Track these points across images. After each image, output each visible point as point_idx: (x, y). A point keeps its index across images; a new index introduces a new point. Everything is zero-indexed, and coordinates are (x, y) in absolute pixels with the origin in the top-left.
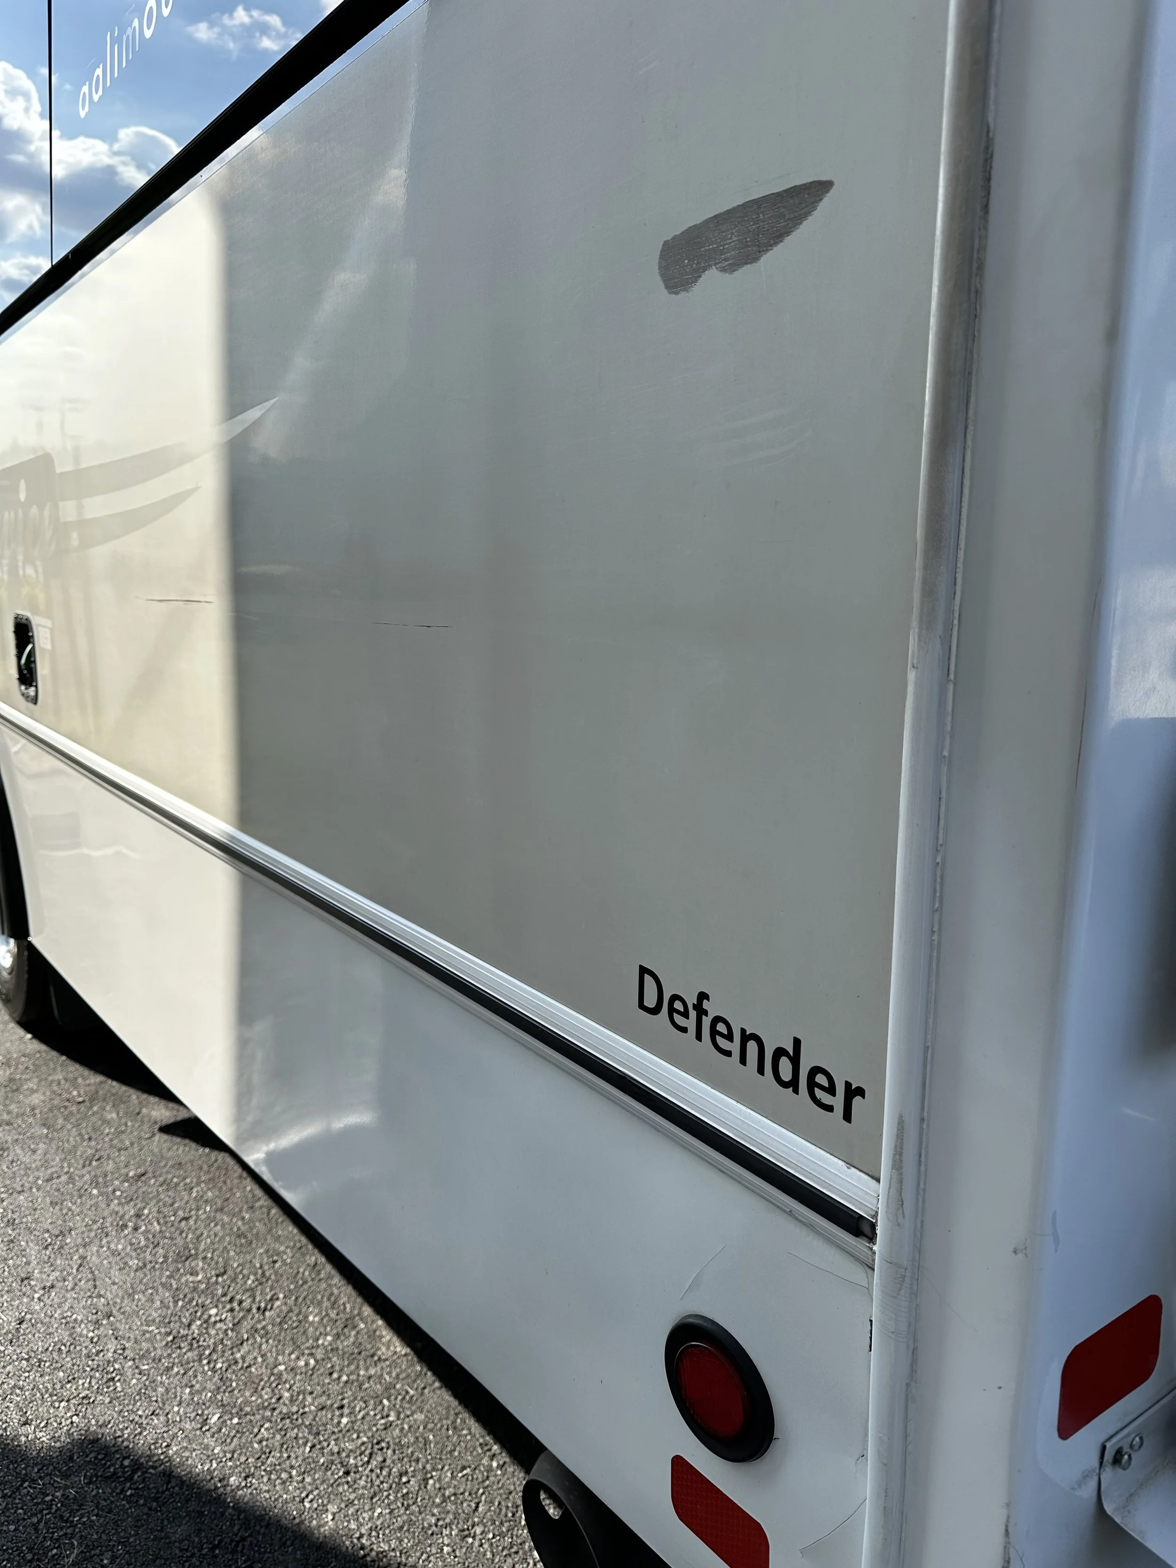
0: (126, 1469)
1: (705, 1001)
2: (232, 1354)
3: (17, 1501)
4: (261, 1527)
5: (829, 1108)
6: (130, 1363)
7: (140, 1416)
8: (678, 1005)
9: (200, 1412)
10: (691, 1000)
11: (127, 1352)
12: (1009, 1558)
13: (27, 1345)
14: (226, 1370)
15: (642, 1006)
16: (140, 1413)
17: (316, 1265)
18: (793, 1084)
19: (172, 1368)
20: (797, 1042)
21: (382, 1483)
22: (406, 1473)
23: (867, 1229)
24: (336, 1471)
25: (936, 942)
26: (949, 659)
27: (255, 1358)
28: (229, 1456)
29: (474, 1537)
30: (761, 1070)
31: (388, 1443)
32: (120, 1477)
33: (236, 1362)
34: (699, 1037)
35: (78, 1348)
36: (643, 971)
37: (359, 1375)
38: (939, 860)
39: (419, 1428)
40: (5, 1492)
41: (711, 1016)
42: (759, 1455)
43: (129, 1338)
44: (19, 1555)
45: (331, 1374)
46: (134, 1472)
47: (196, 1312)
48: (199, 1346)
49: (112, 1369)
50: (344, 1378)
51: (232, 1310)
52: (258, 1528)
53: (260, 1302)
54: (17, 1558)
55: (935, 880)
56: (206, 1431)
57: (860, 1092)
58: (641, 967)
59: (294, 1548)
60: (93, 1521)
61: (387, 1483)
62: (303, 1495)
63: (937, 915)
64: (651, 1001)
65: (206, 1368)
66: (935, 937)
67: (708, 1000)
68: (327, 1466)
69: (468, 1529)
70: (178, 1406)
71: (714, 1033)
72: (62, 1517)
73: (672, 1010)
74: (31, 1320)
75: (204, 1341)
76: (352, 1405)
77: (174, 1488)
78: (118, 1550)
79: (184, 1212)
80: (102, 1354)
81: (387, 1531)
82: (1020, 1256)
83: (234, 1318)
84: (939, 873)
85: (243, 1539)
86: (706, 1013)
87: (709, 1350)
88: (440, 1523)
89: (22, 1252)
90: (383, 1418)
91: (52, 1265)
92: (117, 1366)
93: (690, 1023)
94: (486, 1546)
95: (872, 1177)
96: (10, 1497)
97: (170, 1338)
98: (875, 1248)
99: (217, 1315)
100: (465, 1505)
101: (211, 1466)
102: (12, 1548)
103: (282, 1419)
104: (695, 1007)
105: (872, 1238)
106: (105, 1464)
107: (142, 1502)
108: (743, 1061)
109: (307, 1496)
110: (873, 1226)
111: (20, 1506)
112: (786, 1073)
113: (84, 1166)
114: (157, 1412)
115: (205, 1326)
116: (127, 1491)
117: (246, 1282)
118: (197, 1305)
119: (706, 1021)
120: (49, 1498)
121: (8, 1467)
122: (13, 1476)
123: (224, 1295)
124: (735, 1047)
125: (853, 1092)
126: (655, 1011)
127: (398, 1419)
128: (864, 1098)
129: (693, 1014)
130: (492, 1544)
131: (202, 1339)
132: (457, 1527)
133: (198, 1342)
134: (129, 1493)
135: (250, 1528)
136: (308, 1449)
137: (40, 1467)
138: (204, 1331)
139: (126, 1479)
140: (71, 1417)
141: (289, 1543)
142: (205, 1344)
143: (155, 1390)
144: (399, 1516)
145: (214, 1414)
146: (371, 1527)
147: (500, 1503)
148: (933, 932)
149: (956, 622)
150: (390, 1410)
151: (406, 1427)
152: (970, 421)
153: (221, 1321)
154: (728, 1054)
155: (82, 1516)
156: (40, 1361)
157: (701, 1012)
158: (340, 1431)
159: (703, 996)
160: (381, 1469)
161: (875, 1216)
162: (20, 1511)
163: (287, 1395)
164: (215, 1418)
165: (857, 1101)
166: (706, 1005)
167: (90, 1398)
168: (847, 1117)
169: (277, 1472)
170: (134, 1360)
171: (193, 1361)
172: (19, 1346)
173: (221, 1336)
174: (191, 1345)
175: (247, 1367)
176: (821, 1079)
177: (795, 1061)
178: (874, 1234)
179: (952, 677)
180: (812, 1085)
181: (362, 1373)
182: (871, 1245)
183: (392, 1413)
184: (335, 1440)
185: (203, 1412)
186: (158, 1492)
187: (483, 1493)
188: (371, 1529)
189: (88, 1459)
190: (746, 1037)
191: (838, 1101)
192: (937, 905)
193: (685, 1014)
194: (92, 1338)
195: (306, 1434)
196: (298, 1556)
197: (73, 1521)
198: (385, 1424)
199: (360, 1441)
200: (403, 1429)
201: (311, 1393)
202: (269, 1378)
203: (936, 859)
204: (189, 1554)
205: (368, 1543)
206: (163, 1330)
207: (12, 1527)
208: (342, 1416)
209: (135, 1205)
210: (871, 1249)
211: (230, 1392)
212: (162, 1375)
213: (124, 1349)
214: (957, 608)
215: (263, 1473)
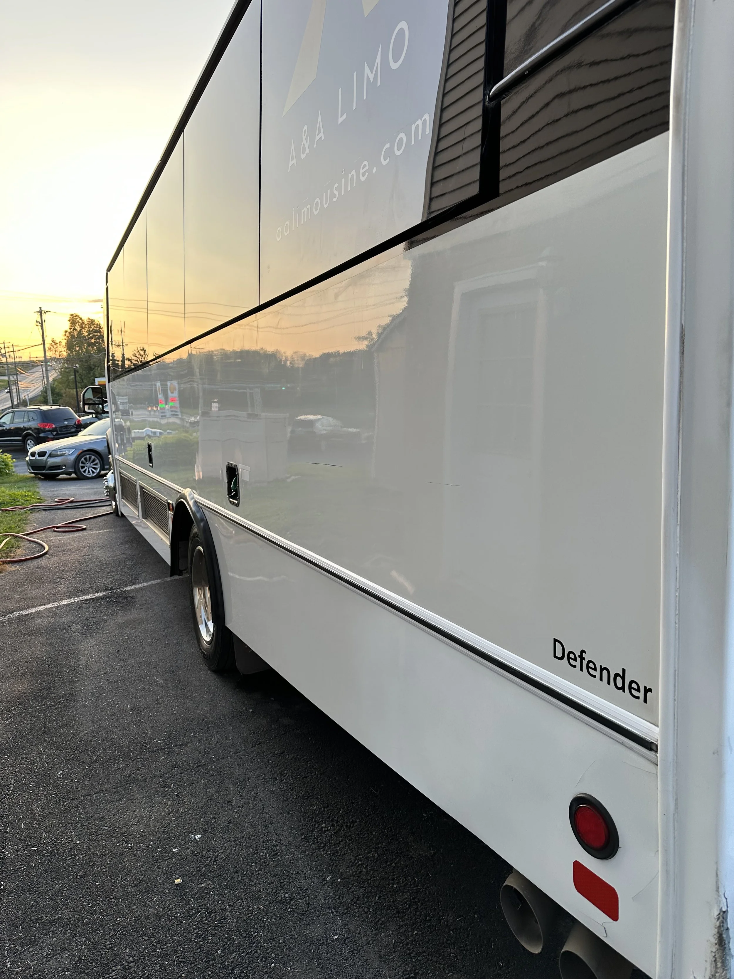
0: (287, 899)
1: (584, 654)
2: (335, 847)
3: (236, 908)
4: (356, 933)
5: (638, 698)
6: (284, 847)
7: (292, 874)
8: (572, 656)
9: (321, 874)
10: (578, 654)
11: (282, 842)
12: (719, 887)
13: (233, 834)
14: (333, 855)
15: (555, 656)
16: (291, 872)
17: (375, 806)
18: (623, 688)
19: (305, 851)
20: (624, 671)
21: (417, 919)
22: (429, 916)
23: (654, 748)
24: (392, 910)
25: (677, 627)
26: (677, 516)
27: (347, 851)
28: (337, 897)
29: (467, 951)
30: (609, 683)
31: (418, 899)
32: (284, 902)
33: (337, 852)
34: (581, 670)
35: (258, 838)
36: (555, 641)
37: (401, 864)
38: (677, 594)
39: (434, 893)
40: (230, 903)
41: (587, 660)
42: (612, 856)
43: (283, 835)
44: (240, 933)
45: (386, 862)
46: (291, 900)
47: (315, 825)
48: (318, 842)
49: (276, 850)
50: (394, 865)
51: (333, 825)
52: (354, 933)
53: (347, 823)
54: (239, 935)
55: (676, 603)
56: (325, 884)
57: (650, 690)
58: (554, 639)
59: (373, 946)
60: (273, 922)
61: (419, 919)
62: (377, 920)
63: (677, 616)
64: (559, 654)
65: (322, 853)
66: (677, 625)
67: (585, 653)
68: (387, 908)
69: (463, 947)
70: (310, 870)
71: (588, 667)
72: (258, 918)
73: (569, 658)
74: (234, 822)
75: (320, 840)
76: (399, 878)
77: (311, 910)
78: (286, 937)
79: (304, 774)
80: (270, 842)
81: (421, 943)
82: (716, 754)
83: (334, 829)
84: (677, 599)
85: (348, 938)
86: (584, 659)
87: (589, 808)
88: (449, 942)
89: (227, 789)
90: (415, 887)
91: (241, 796)
92: (278, 848)
93: (578, 664)
94: (473, 956)
95: (655, 725)
96: (232, 906)
97: (303, 837)
98: (658, 755)
99: (325, 827)
100: (461, 934)
101: (329, 901)
102: (236, 930)
103: (363, 882)
104: (579, 656)
105: (656, 751)
106: (277, 895)
107: (296, 915)
108: (601, 679)
109: (378, 921)
110: (657, 746)
111: (237, 911)
112: (620, 685)
113: (252, 747)
114: (300, 872)
115: (320, 832)
116: (288, 909)
117: (339, 812)
118: (315, 821)
119: (585, 663)
120: (251, 909)
121: (230, 892)
122: (233, 896)
123: (329, 818)
124: (597, 673)
125: (647, 690)
126: (562, 658)
127: (423, 887)
128: (652, 692)
129: (578, 659)
130: (476, 956)
131: (319, 839)
132: (457, 945)
133: (317, 840)
134: (289, 910)
135: (350, 934)
136: (377, 898)
137: (245, 893)
138: (320, 835)
139: (287, 903)
140: (258, 871)
141: (371, 942)
142: (321, 841)
143: (298, 862)
144: (426, 936)
145: (328, 876)
146: (412, 940)
147: (480, 936)
148: (676, 623)
149: (679, 502)
150: (418, 883)
151: (427, 892)
152: (680, 428)
153: (328, 830)
154: (595, 676)
155: (267, 919)
156: (240, 843)
157: (582, 658)
158: (393, 891)
159: (583, 652)
160: (416, 912)
161: (657, 741)
162: (238, 913)
163: (364, 870)
164: (329, 878)
165: (649, 694)
166: (584, 655)
167: (266, 863)
168: (645, 701)
169: (362, 908)
170: (286, 846)
171: (316, 849)
172: (229, 834)
173: (329, 838)
174: (314, 841)
175: (343, 855)
176: (634, 685)
177: (623, 678)
178: (657, 749)
179: (679, 523)
180: (630, 688)
181: (402, 863)
182: (656, 754)
183: (420, 885)
184: (391, 895)
185: (323, 875)
186: (303, 911)
187: (470, 930)
188: (412, 941)
189: (268, 892)
190: (602, 669)
191: (641, 695)
192: (677, 612)
193: (575, 660)
194: (265, 833)
195: (376, 891)
196: (376, 950)
197: (263, 921)
198: (417, 890)
199: (404, 898)
200: (426, 893)
201: (377, 871)
202: (355, 861)
203: (676, 594)
204: (322, 942)
205: (411, 947)
206: (299, 832)
207: (235, 920)
208: (393, 884)
209: (280, 768)
210: (656, 756)
211: (335, 866)
212: (300, 854)
213: (281, 840)
214: (679, 497)
215: (355, 907)
